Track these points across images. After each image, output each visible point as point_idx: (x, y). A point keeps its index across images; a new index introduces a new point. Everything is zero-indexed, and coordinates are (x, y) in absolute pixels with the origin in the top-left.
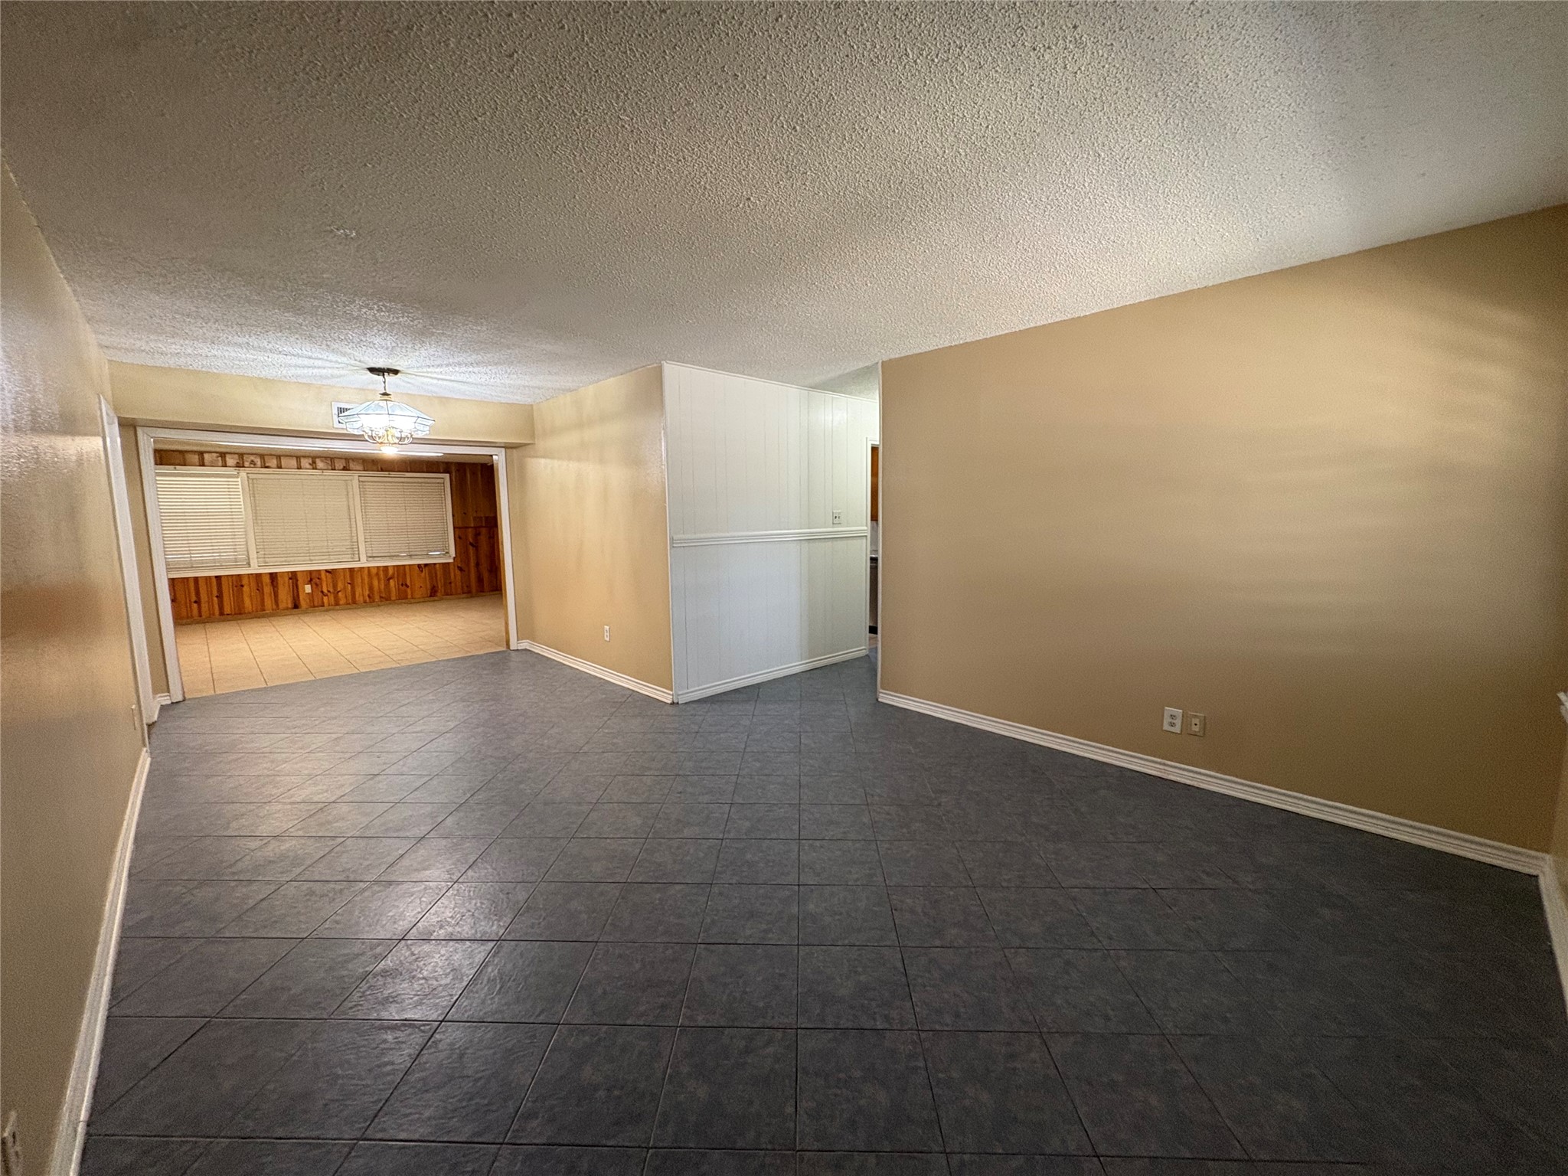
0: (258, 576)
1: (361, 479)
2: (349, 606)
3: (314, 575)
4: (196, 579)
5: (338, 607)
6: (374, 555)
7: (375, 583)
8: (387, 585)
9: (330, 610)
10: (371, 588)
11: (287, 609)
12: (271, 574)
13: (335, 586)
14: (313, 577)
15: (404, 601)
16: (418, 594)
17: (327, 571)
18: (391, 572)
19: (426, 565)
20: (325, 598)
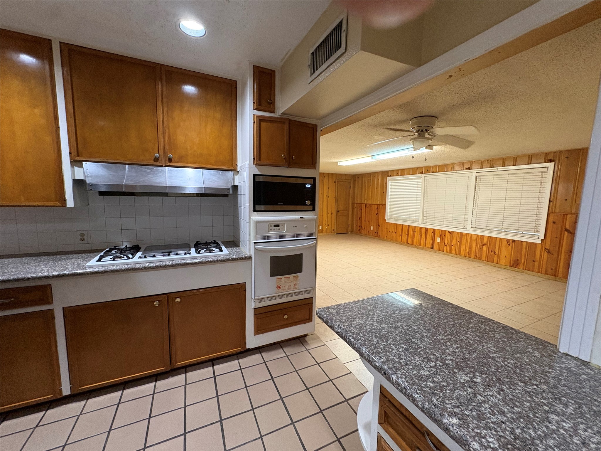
0: (421, 228)
1: (478, 174)
2: (455, 255)
3: (443, 233)
5: (450, 254)
6: (477, 227)
7: (474, 245)
8: (481, 249)
9: (446, 255)
10: (470, 248)
11: (428, 248)
12: (426, 228)
13: (451, 242)
14: (442, 234)
15: (491, 263)
16: (503, 261)
17: (449, 232)
18: (485, 240)
19: (514, 241)
20: (445, 247)
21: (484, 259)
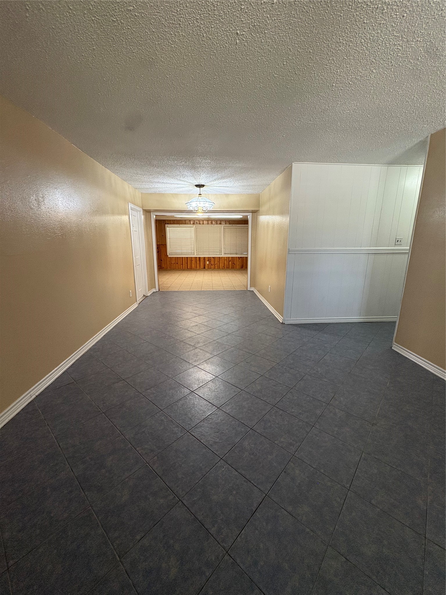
0: (196, 257)
1: (224, 227)
2: (218, 269)
3: (210, 259)
4: (182, 257)
5: (215, 269)
6: (226, 253)
7: (226, 262)
8: (229, 263)
9: (213, 270)
10: (224, 264)
11: (202, 268)
12: (199, 257)
13: (215, 263)
14: (209, 259)
15: (233, 269)
16: (237, 267)
17: (213, 257)
18: (230, 259)
19: (241, 257)
20: (212, 266)
21: (230, 268)
